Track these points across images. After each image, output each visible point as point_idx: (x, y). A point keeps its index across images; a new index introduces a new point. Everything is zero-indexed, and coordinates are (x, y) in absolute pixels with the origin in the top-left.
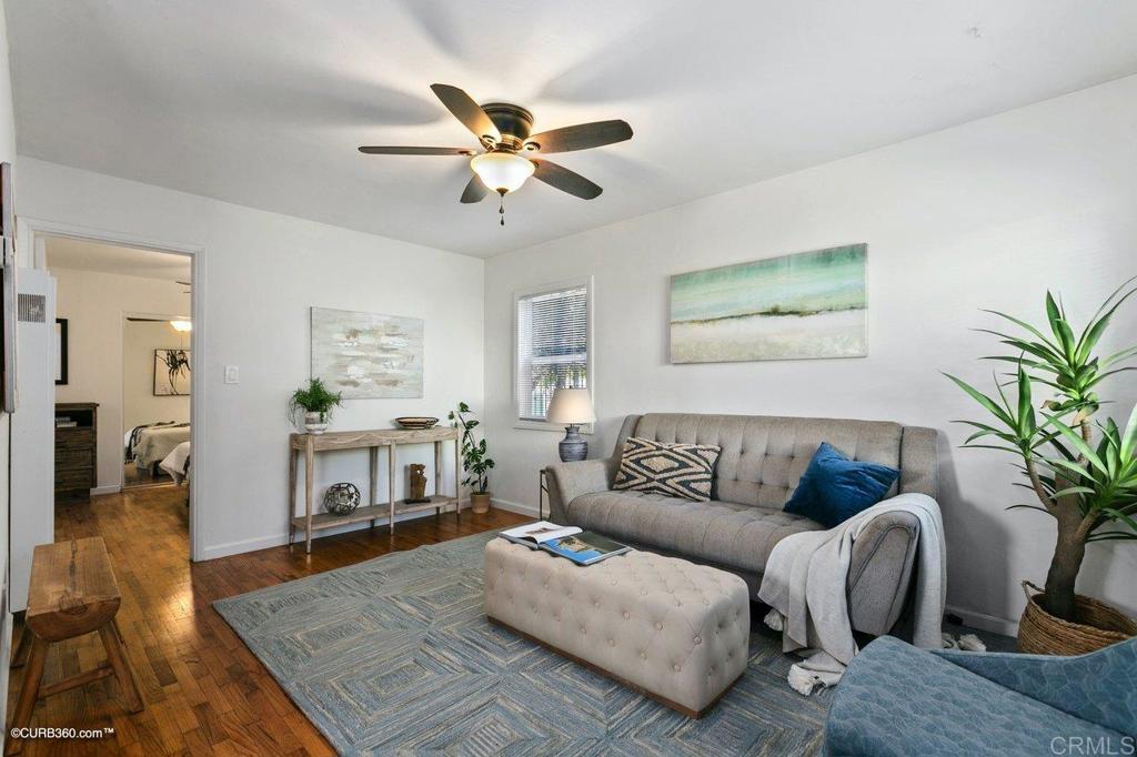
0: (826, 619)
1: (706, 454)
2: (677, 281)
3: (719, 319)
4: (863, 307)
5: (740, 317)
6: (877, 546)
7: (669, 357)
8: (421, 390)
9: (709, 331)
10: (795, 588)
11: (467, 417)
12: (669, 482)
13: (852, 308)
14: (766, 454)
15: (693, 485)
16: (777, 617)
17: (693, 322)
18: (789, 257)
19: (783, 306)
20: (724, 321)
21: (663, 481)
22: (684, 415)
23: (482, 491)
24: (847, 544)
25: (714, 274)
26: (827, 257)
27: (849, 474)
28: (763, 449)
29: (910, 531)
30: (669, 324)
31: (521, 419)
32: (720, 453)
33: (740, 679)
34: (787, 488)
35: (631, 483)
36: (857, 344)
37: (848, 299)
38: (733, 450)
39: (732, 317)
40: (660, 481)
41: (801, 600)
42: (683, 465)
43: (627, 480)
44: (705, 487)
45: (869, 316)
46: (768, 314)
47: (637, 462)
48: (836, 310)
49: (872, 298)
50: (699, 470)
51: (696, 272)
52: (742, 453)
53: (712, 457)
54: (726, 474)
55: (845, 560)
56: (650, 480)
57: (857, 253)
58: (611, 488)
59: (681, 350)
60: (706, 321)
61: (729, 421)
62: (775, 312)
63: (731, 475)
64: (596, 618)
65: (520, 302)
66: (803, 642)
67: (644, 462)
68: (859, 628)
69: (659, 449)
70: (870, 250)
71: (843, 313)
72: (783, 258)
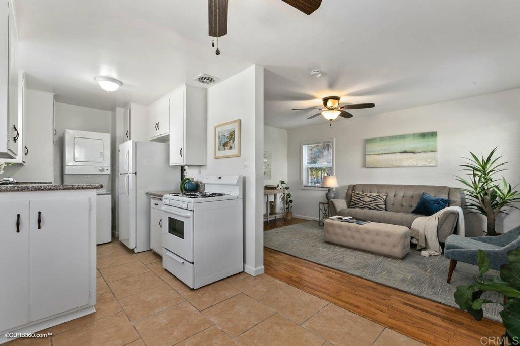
0: (431, 239)
1: (383, 197)
2: (367, 141)
3: (384, 154)
4: (436, 151)
5: (392, 153)
6: (446, 219)
7: (364, 165)
8: (270, 176)
9: (381, 157)
10: (421, 231)
11: (284, 186)
12: (371, 205)
13: (432, 151)
14: (403, 196)
15: (379, 206)
16: (415, 240)
17: (374, 154)
18: (410, 135)
20: (386, 155)
21: (369, 205)
22: (372, 185)
23: (288, 212)
24: (437, 219)
25: (382, 139)
26: (423, 135)
27: (434, 201)
28: (402, 195)
29: (456, 214)
30: (365, 155)
31: (305, 186)
32: (387, 196)
33: (408, 254)
34: (411, 206)
35: (357, 206)
36: (434, 163)
37: (430, 148)
38: (391, 195)
39: (389, 153)
40: (367, 205)
41: (423, 234)
42: (375, 200)
43: (355, 205)
44: (383, 206)
45: (438, 154)
46: (403, 152)
47: (359, 199)
48: (427, 152)
49: (439, 148)
50: (382, 201)
51: (376, 138)
52: (394, 196)
53: (385, 197)
54: (389, 203)
55: (437, 222)
56: (364, 204)
57: (434, 134)
58: (348, 207)
59: (370, 163)
60: (380, 154)
61: (389, 186)
62: (405, 152)
63: (391, 203)
64: (367, 237)
65: (304, 146)
66: (424, 246)
67: (361, 199)
68: (441, 241)
69: (365, 195)
70: (438, 134)
71: (429, 153)
72: (408, 135)
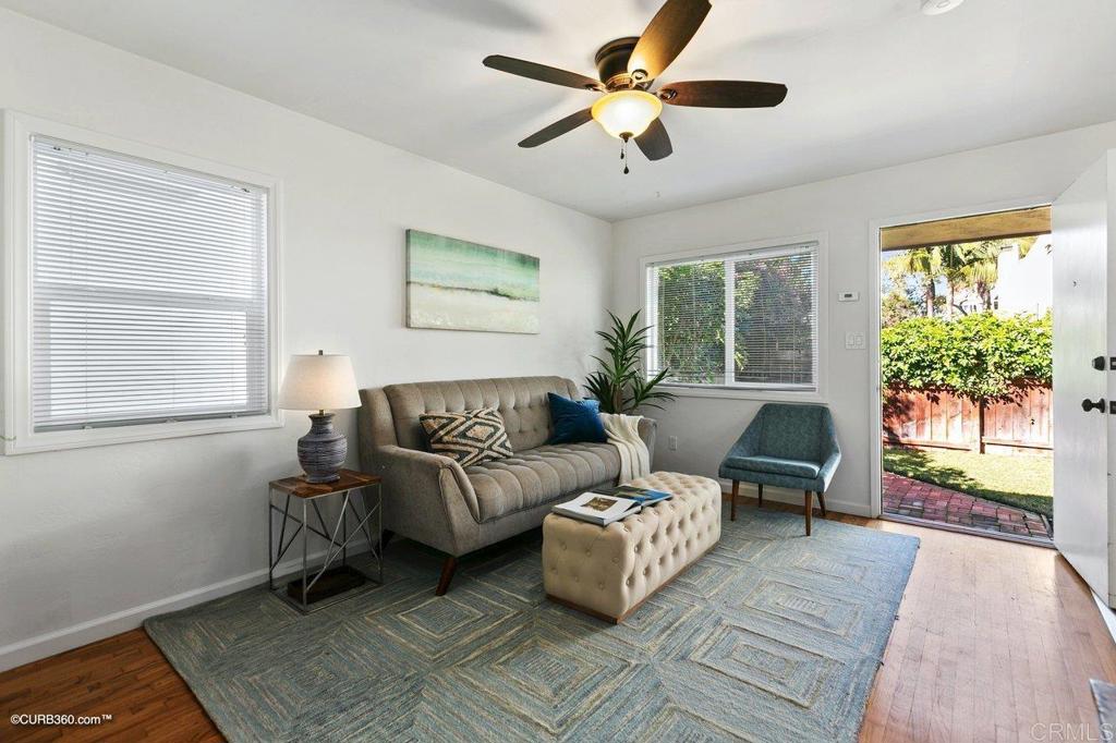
2: (415, 238)
3: (458, 289)
4: (539, 300)
5: (474, 290)
7: (407, 319)
13: (531, 300)
17: (433, 286)
19: (501, 289)
26: (523, 260)
30: (407, 282)
46: (491, 293)
62: (495, 293)
70: (541, 263)
